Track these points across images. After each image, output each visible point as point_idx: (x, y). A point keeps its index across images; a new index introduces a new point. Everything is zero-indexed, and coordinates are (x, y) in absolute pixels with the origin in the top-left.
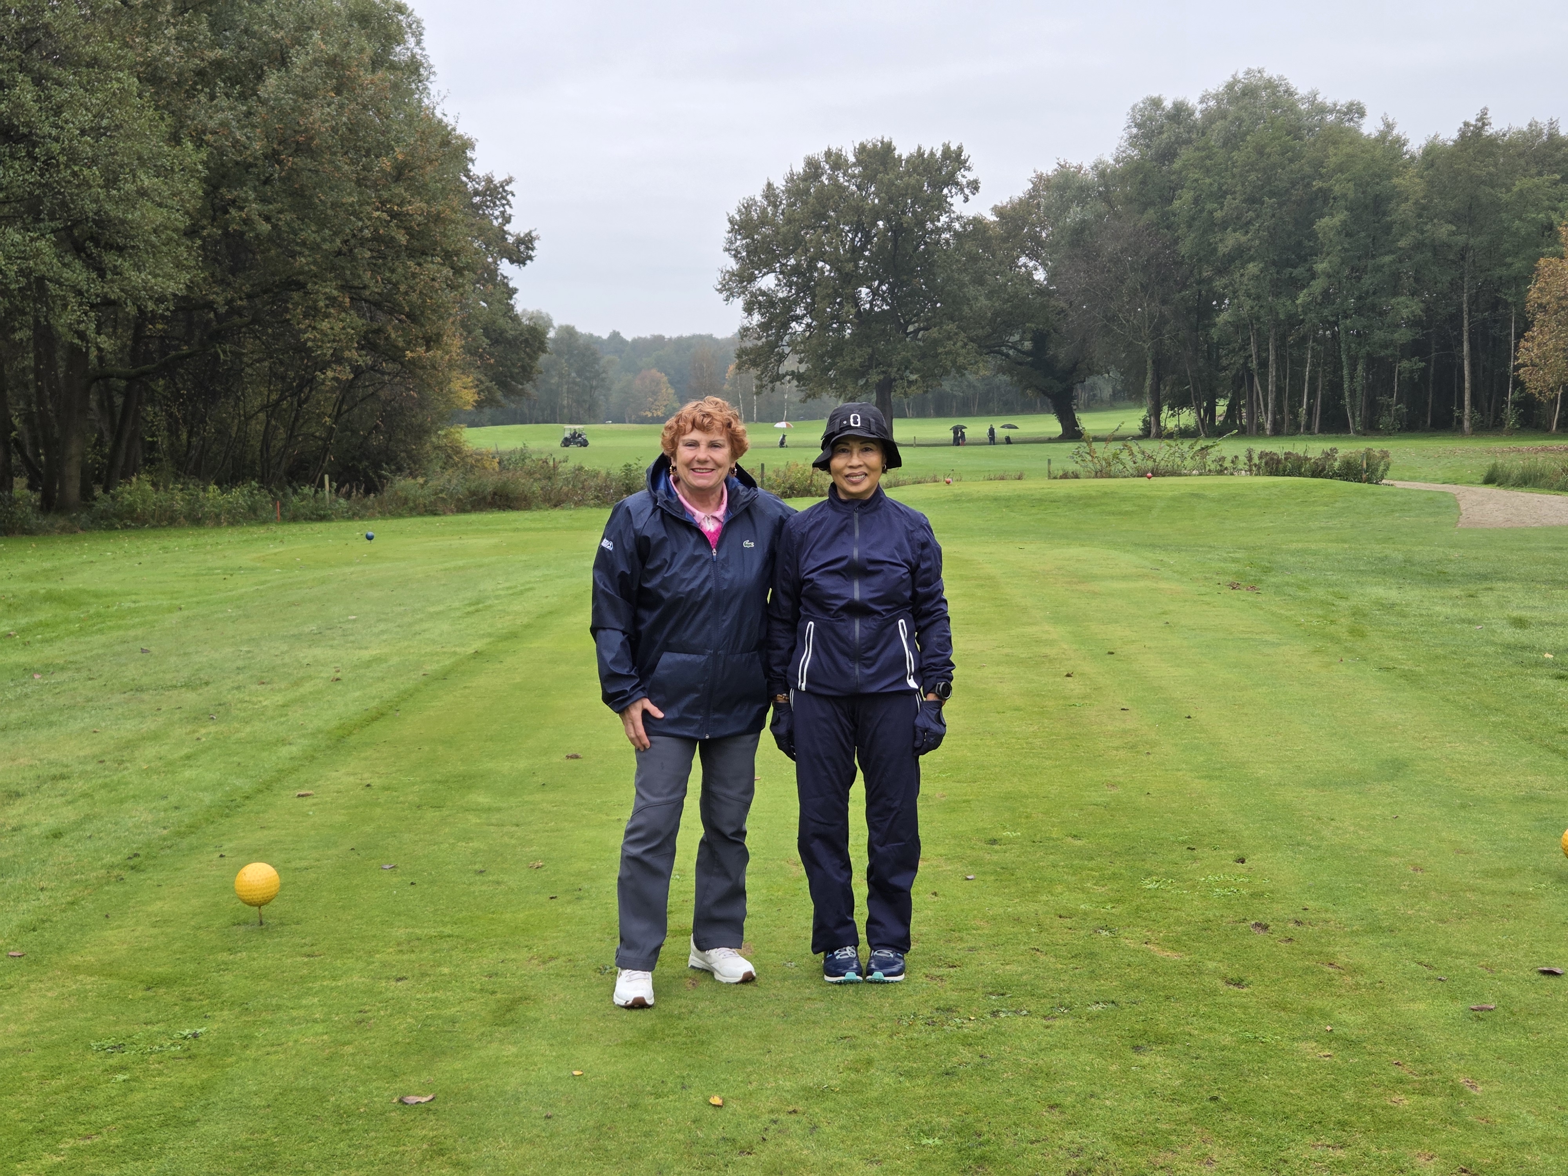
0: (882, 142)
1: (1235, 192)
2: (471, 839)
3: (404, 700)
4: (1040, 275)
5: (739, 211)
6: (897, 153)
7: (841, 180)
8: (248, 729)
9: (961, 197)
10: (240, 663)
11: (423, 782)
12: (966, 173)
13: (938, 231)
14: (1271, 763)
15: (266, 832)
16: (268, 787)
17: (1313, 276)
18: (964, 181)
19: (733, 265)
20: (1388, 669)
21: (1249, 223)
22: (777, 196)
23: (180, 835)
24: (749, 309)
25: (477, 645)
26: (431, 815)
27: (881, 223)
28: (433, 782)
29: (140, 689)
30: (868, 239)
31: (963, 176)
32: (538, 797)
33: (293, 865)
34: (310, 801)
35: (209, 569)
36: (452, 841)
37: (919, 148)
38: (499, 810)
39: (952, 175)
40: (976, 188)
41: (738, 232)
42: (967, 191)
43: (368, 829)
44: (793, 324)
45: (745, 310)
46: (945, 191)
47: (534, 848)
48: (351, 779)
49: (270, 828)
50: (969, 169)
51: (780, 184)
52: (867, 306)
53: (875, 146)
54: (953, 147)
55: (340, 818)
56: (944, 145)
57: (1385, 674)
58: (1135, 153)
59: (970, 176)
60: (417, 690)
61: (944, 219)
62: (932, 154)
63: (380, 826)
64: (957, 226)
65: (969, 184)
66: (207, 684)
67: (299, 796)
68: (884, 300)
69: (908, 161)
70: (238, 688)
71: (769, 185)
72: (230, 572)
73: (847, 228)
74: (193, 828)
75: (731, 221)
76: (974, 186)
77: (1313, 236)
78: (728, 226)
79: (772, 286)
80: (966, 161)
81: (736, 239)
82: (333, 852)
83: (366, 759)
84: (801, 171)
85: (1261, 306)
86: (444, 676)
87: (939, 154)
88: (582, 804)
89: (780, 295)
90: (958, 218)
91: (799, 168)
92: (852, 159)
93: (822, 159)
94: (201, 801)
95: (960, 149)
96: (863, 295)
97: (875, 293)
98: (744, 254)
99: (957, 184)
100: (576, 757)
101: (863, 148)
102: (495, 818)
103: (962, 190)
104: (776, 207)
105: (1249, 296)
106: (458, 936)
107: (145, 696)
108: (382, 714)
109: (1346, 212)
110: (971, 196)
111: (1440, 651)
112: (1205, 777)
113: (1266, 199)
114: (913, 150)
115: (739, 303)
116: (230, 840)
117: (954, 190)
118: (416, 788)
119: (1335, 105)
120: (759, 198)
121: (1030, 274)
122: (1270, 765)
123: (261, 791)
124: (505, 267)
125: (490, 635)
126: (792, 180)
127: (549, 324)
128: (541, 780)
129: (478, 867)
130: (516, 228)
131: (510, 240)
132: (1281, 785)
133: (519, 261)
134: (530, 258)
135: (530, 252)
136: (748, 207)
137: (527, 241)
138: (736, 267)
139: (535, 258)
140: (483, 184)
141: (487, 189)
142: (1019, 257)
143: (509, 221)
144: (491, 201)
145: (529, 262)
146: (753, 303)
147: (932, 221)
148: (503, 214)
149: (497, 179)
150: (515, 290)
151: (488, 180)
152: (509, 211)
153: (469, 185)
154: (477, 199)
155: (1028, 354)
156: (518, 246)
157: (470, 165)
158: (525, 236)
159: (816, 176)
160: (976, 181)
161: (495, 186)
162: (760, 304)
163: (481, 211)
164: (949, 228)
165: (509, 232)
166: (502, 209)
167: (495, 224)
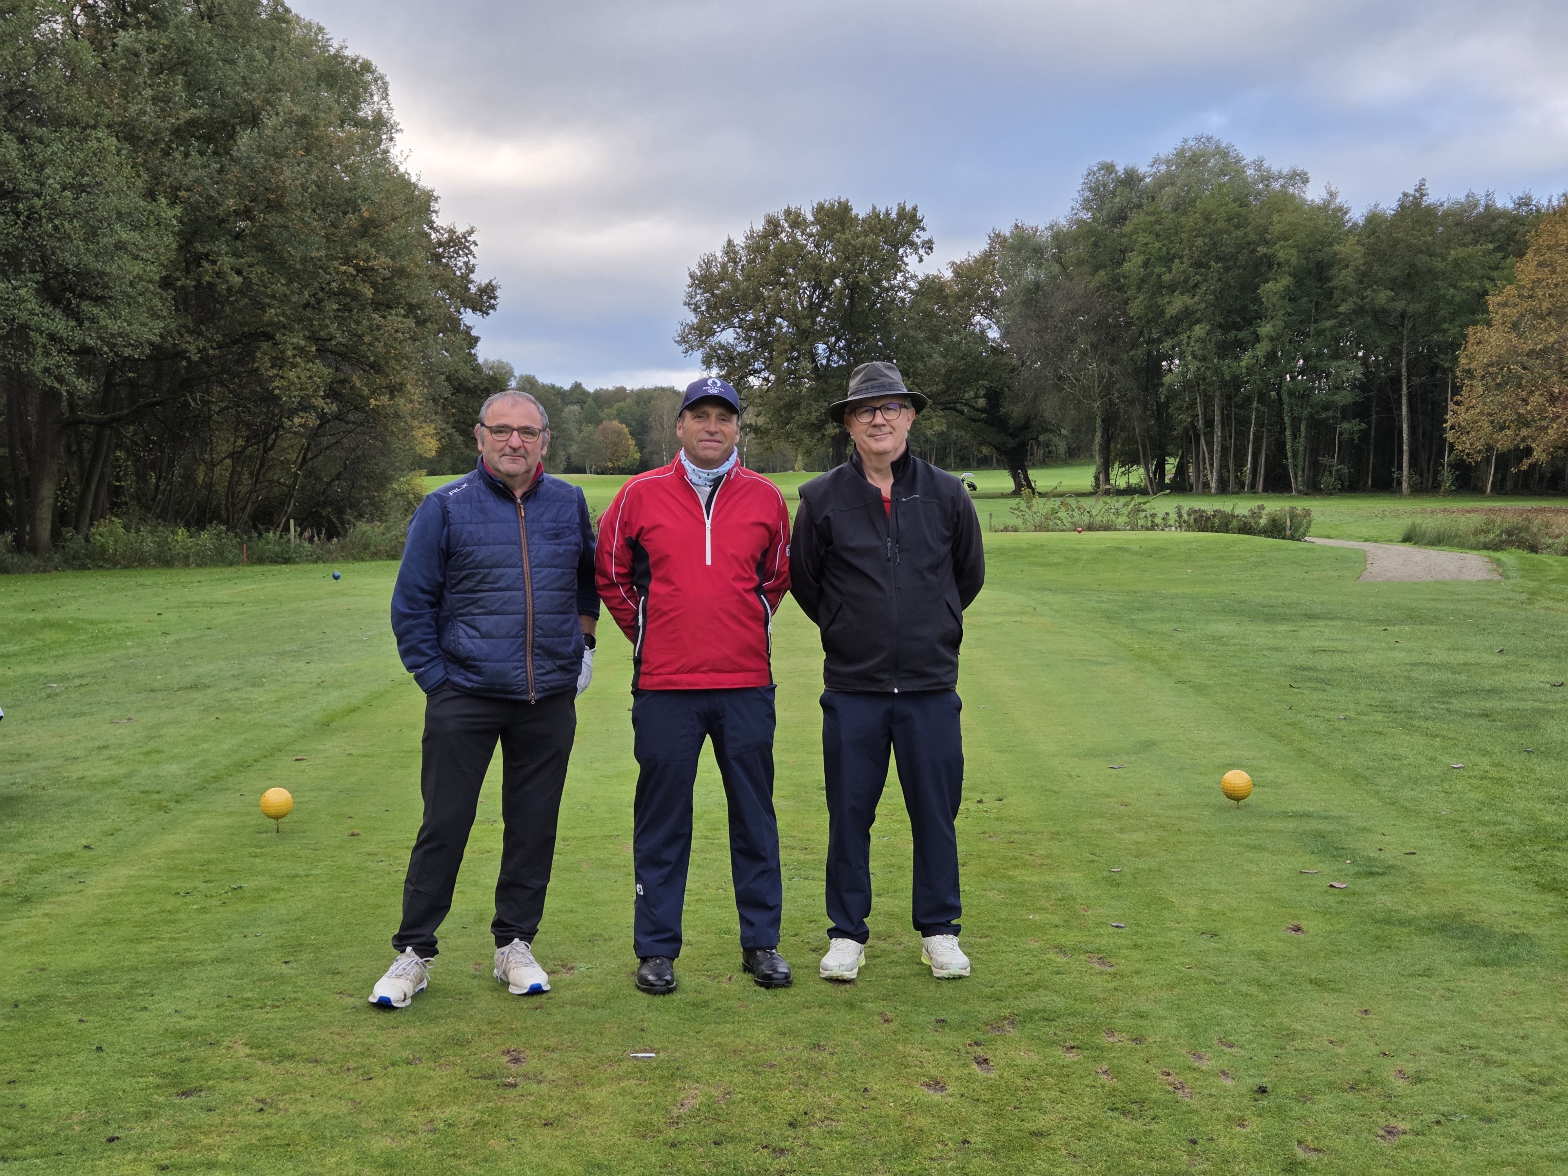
0: (839, 203)
1: (1181, 257)
3: (375, 698)
4: (993, 334)
5: (700, 266)
6: (854, 212)
7: (800, 238)
8: (249, 716)
9: (915, 258)
10: (234, 672)
12: (921, 233)
13: (893, 289)
14: (1053, 742)
15: (273, 781)
16: (271, 754)
17: (1257, 339)
18: (918, 241)
19: (692, 318)
20: (1184, 682)
21: (1196, 286)
22: (735, 253)
23: (207, 782)
24: (707, 362)
27: (837, 281)
29: (152, 691)
30: (825, 296)
31: (918, 236)
34: (304, 763)
37: (875, 208)
39: (907, 235)
40: (931, 249)
41: (698, 286)
42: (921, 251)
43: (352, 780)
44: (751, 379)
45: (704, 362)
46: (901, 251)
48: (337, 750)
49: (276, 779)
50: (923, 229)
51: (740, 241)
52: (824, 362)
53: (833, 206)
54: (909, 208)
55: (329, 773)
56: (899, 204)
57: (1179, 685)
58: (1086, 216)
59: (925, 236)
61: (899, 277)
62: (888, 214)
63: (361, 779)
64: (912, 284)
65: (923, 243)
66: (209, 686)
67: (297, 760)
68: (839, 355)
69: (864, 221)
71: (730, 242)
73: (805, 285)
75: (692, 276)
76: (929, 246)
77: (1257, 300)
78: (689, 281)
79: (731, 341)
80: (921, 221)
81: (696, 294)
83: (347, 737)
84: (761, 228)
85: (1208, 368)
87: (894, 215)
89: (739, 349)
90: (913, 277)
91: (759, 226)
92: (810, 218)
93: (782, 217)
94: (220, 762)
95: (915, 209)
96: (820, 351)
97: (831, 350)
98: (704, 308)
99: (912, 244)
101: (820, 209)
103: (916, 249)
104: (735, 263)
105: (1195, 357)
107: (159, 695)
108: (358, 708)
109: (1289, 278)
110: (925, 257)
111: (1234, 670)
113: (1213, 263)
114: (869, 210)
115: (698, 355)
117: (908, 251)
119: (1280, 172)
120: (719, 254)
121: (983, 332)
122: (1052, 744)
124: (469, 317)
126: (752, 236)
127: (512, 375)
130: (479, 278)
131: (473, 289)
132: (1053, 756)
133: (481, 311)
134: (493, 307)
135: (492, 301)
136: (709, 263)
137: (489, 291)
138: (695, 321)
139: (498, 307)
140: (446, 235)
141: (451, 240)
142: (974, 315)
143: (473, 272)
144: (454, 252)
145: (491, 311)
146: (712, 357)
147: (888, 280)
148: (466, 264)
149: (460, 230)
150: (477, 339)
151: (452, 232)
152: (473, 261)
153: (433, 236)
154: (441, 250)
155: (982, 410)
156: (481, 296)
157: (434, 217)
158: (487, 285)
159: (776, 234)
160: (930, 242)
161: (458, 237)
162: (719, 358)
163: (444, 260)
164: (904, 287)
165: (472, 282)
166: (466, 259)
167: (458, 273)
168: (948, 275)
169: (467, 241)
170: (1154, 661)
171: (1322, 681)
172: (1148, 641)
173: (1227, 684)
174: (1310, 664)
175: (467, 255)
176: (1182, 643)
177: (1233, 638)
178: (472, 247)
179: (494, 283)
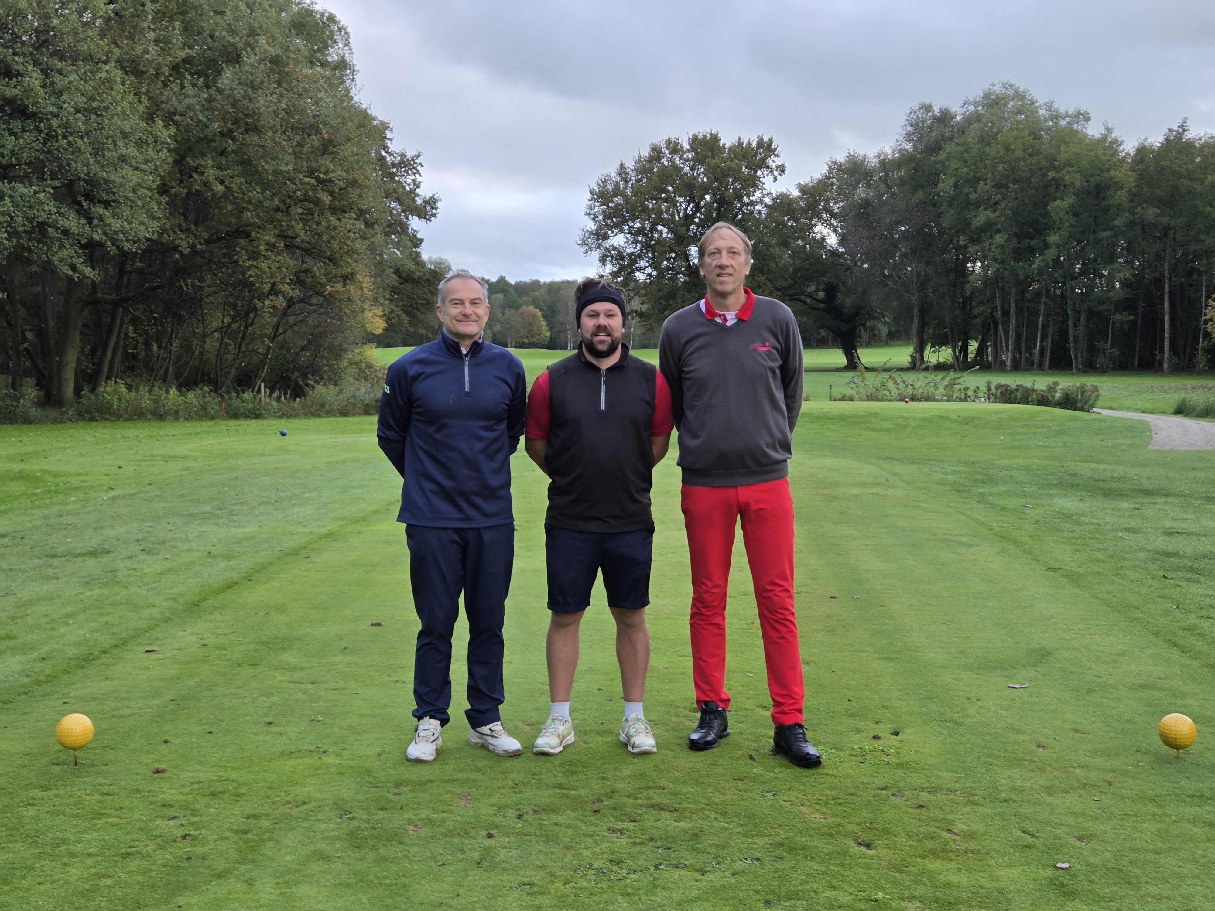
0: (711, 134)
1: (985, 180)
2: (272, 694)
3: (257, 571)
4: (832, 240)
5: (598, 184)
6: (722, 142)
7: (678, 162)
8: (125, 592)
9: (771, 178)
10: (140, 536)
11: (250, 643)
12: (776, 159)
13: (752, 203)
14: (940, 647)
15: (108, 682)
16: (123, 644)
17: (1046, 246)
18: (773, 165)
19: (592, 226)
20: (1054, 570)
21: (997, 203)
22: (627, 174)
23: (39, 683)
24: (603, 261)
25: (332, 526)
26: (246, 672)
27: (708, 197)
28: (257, 643)
29: (53, 556)
30: (697, 209)
31: (773, 161)
32: (339, 658)
33: (120, 712)
34: (153, 656)
35: (152, 456)
36: (255, 695)
37: (740, 139)
38: (301, 669)
39: (764, 160)
40: (783, 171)
41: (597, 200)
42: (775, 173)
43: (191, 682)
44: (637, 274)
45: (600, 261)
46: (759, 173)
47: (322, 704)
48: (193, 639)
49: (112, 679)
50: (778, 156)
51: (630, 165)
53: (705, 137)
54: (766, 139)
55: (172, 672)
56: (758, 137)
57: (1050, 573)
58: (908, 146)
59: (779, 161)
60: (271, 564)
61: (757, 194)
62: (749, 144)
63: (202, 681)
64: (768, 200)
65: (778, 167)
66: (108, 552)
67: (147, 651)
69: (730, 149)
70: (130, 558)
71: (622, 166)
72: (166, 458)
73: (682, 200)
74: (50, 679)
75: (592, 192)
76: (782, 169)
77: (1047, 215)
78: (589, 196)
79: (622, 244)
80: (775, 150)
81: (595, 206)
82: (157, 702)
83: (211, 621)
84: (647, 155)
85: (1005, 269)
86: (296, 552)
87: (754, 144)
88: (371, 666)
89: (630, 250)
90: (769, 194)
91: (646, 152)
92: (686, 146)
93: (663, 145)
94: (66, 654)
95: (771, 141)
98: (601, 218)
99: (768, 167)
100: (379, 625)
101: (695, 139)
102: (298, 675)
103: (772, 172)
104: (627, 182)
105: (994, 260)
106: (233, 781)
107: (56, 562)
108: (236, 583)
109: (1073, 197)
110: (779, 177)
111: (1099, 556)
112: (883, 659)
113: (1011, 185)
114: (735, 141)
115: (596, 255)
116: (77, 689)
117: (765, 172)
118: (242, 648)
119: (1067, 112)
120: (613, 175)
121: (823, 238)
122: (939, 650)
123: (117, 646)
124: (415, 223)
125: (343, 519)
126: (640, 160)
127: (448, 267)
128: (344, 644)
129: (268, 720)
130: (424, 192)
131: (419, 201)
132: (943, 667)
133: (425, 218)
134: (434, 215)
135: (434, 211)
136: (605, 182)
137: (432, 202)
138: (594, 228)
139: (438, 216)
140: (399, 158)
141: (402, 162)
142: (815, 225)
143: (418, 187)
144: (405, 171)
145: (433, 219)
146: (607, 256)
147: (748, 196)
148: (414, 181)
149: (410, 154)
150: (421, 240)
151: (403, 155)
152: (419, 178)
153: (388, 159)
154: (395, 170)
155: (821, 301)
156: (425, 207)
157: (389, 144)
158: (430, 199)
159: (659, 159)
160: (783, 165)
161: (408, 160)
162: (612, 257)
163: (397, 178)
164: (761, 202)
165: (418, 195)
166: (413, 177)
167: (408, 188)
168: (796, 193)
169: (415, 163)
170: (1017, 543)
171: (1191, 570)
172: (1004, 519)
173: (1098, 573)
174: (1170, 548)
175: (414, 174)
176: (1037, 522)
177: (1083, 515)
178: (419, 168)
179: (436, 197)
